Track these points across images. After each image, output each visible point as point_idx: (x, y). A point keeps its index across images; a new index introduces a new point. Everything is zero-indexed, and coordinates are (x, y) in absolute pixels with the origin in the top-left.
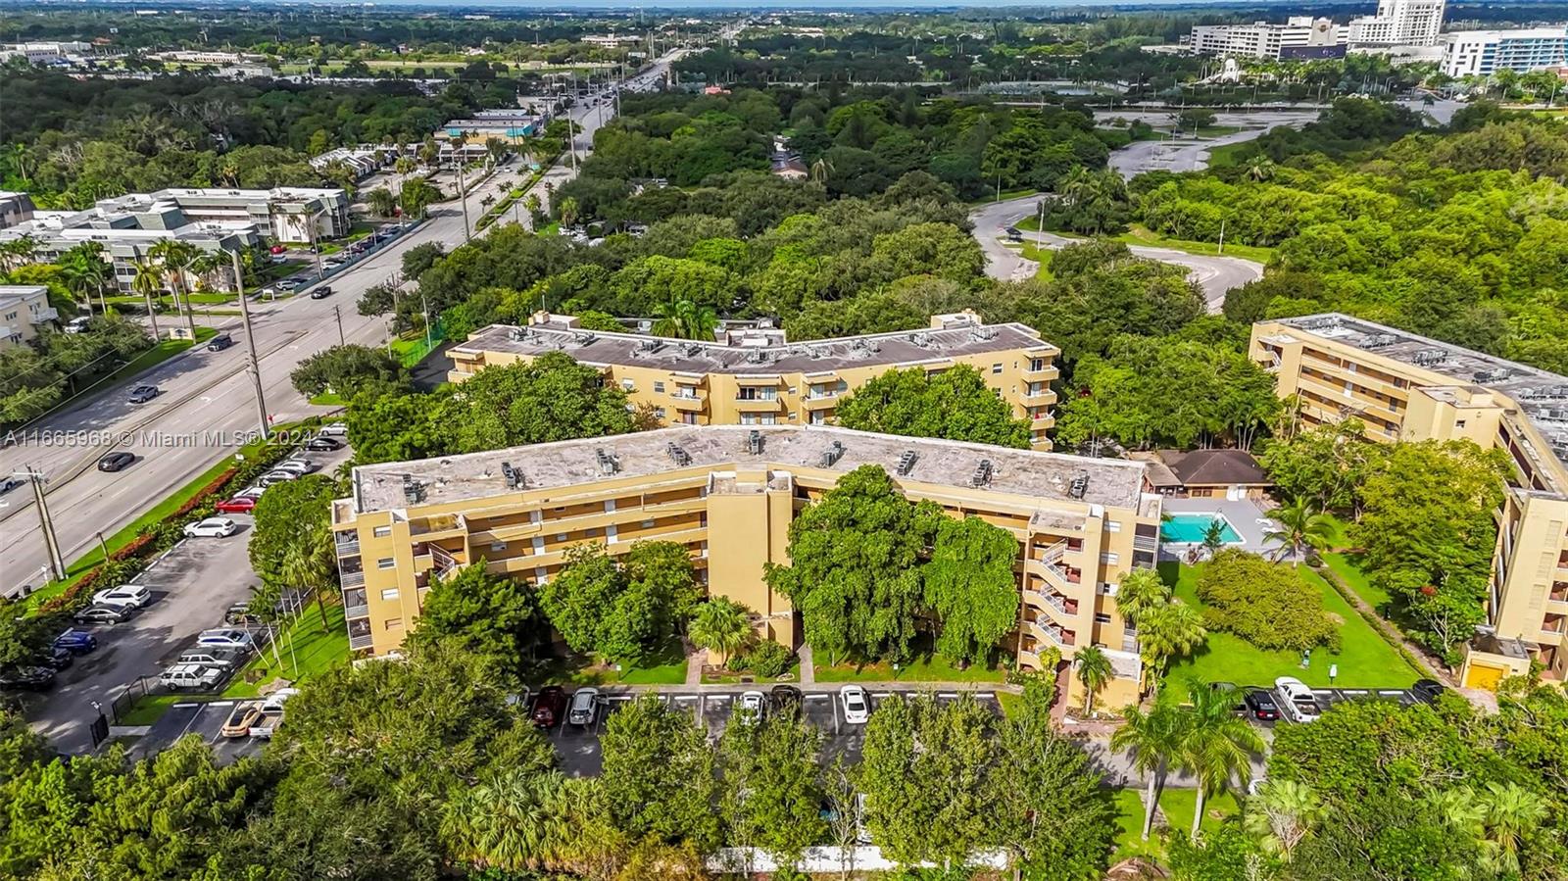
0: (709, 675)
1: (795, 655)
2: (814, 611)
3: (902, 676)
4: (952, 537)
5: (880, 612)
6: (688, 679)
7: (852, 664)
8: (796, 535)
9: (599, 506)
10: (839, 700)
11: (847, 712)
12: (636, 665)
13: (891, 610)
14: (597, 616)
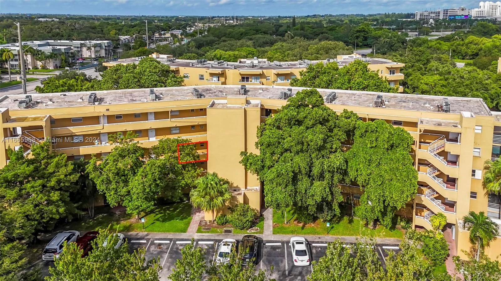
0: (204, 227)
1: (262, 215)
2: (271, 181)
3: (332, 231)
4: (366, 131)
5: (317, 183)
6: (189, 229)
7: (299, 222)
8: (261, 131)
9: (143, 116)
10: (289, 247)
11: (295, 257)
12: (158, 220)
13: (325, 182)
14: (126, 182)
